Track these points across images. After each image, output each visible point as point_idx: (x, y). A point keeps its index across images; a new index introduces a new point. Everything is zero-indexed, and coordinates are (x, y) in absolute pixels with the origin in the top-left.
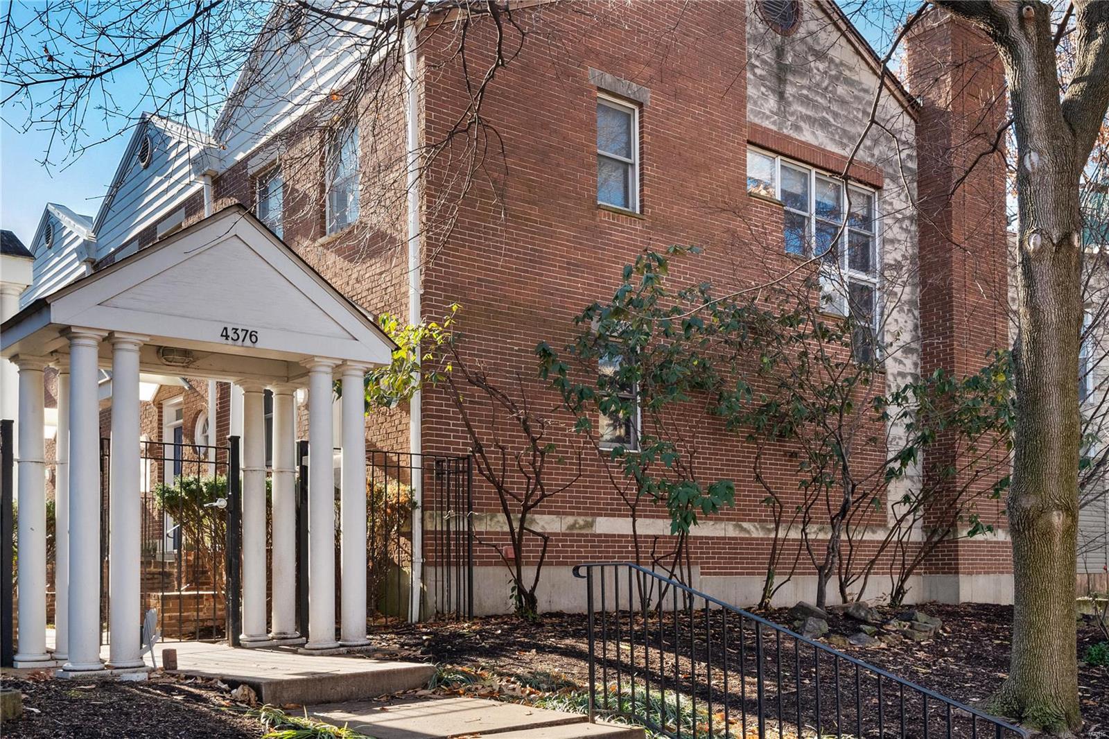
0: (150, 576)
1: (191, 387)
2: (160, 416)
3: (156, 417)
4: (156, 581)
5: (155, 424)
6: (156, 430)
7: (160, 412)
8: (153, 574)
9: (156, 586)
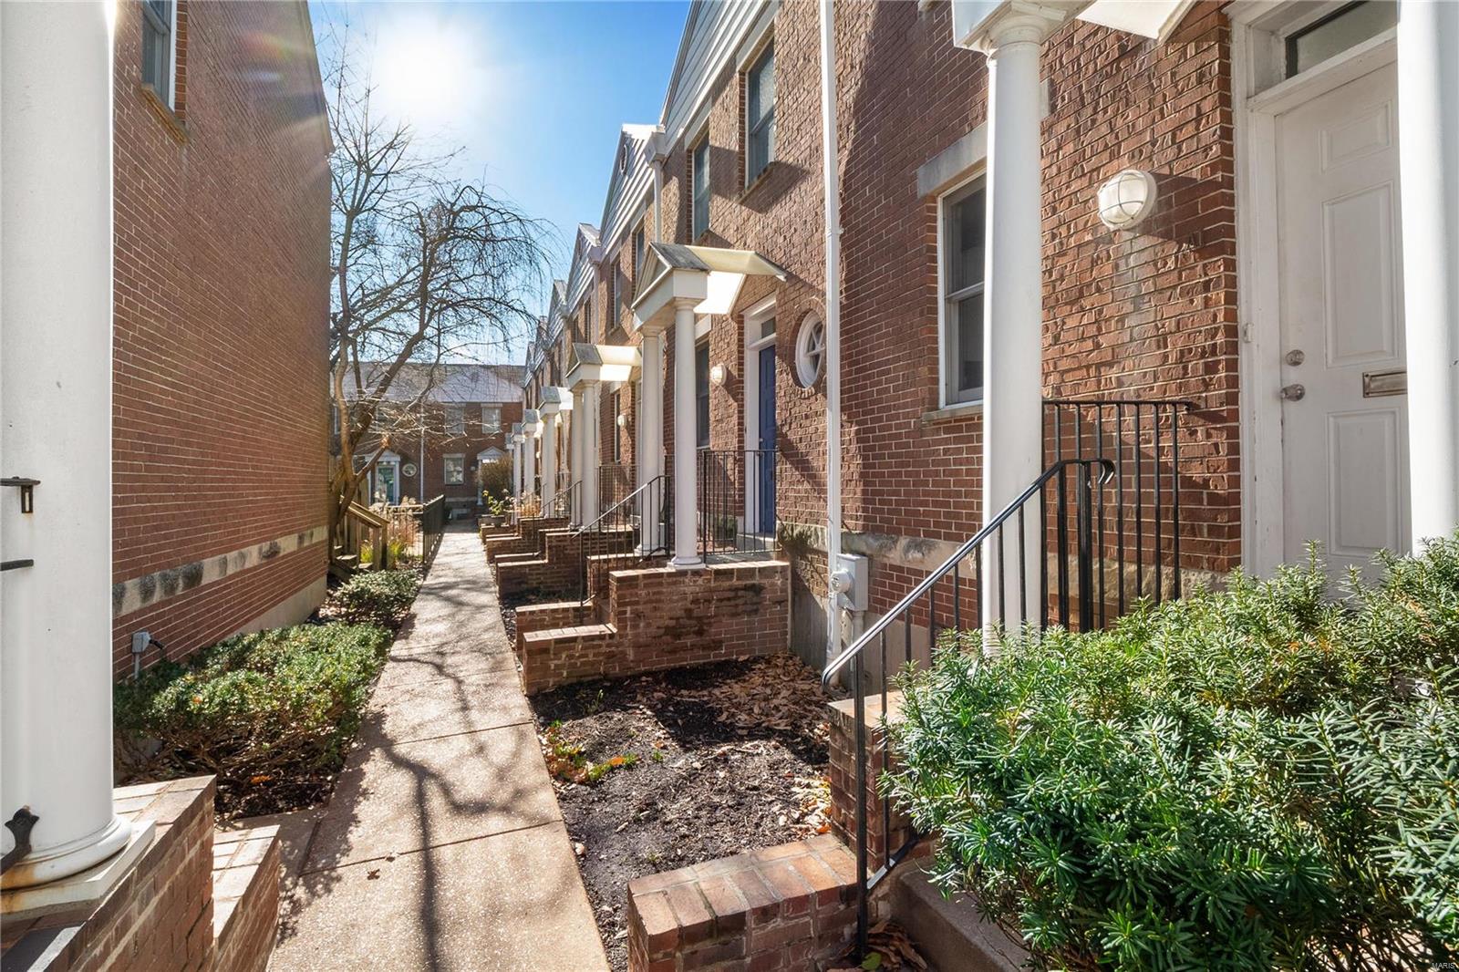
0: (731, 594)
1: (790, 276)
2: (741, 334)
3: (735, 337)
4: (740, 601)
5: (734, 347)
6: (735, 356)
7: (741, 328)
8: (737, 589)
9: (740, 609)
